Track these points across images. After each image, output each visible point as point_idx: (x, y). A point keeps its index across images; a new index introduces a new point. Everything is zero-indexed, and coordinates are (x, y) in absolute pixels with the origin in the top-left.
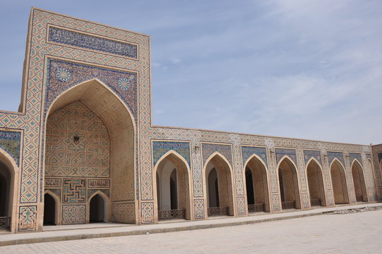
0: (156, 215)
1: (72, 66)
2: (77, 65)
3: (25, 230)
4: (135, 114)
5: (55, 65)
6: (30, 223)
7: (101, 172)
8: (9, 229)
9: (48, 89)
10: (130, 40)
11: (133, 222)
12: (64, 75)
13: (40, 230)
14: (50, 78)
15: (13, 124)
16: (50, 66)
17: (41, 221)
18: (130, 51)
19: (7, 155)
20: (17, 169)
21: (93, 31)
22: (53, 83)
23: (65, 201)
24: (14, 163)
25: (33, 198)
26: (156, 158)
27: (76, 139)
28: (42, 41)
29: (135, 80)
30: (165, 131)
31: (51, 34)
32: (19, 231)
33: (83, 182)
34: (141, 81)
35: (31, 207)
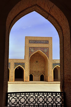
0: (53, 80)
1: (34, 48)
2: (35, 48)
3: (26, 81)
4: (48, 57)
5: (30, 48)
6: (27, 80)
7: (43, 69)
8: (24, 81)
9: (29, 54)
10: (47, 39)
11: (48, 81)
12: (32, 50)
13: (29, 82)
14: (30, 51)
15: (23, 62)
16: (30, 49)
17: (29, 80)
18: (47, 42)
19: (23, 68)
20: (24, 70)
21: (38, 39)
22: (30, 52)
23: (35, 76)
24: (24, 69)
25: (27, 76)
26: (53, 67)
27: (37, 62)
28: (28, 43)
29: (48, 49)
30: (56, 61)
31: (29, 41)
32: (25, 82)
33: (39, 72)
34: (50, 49)
35: (27, 77)
